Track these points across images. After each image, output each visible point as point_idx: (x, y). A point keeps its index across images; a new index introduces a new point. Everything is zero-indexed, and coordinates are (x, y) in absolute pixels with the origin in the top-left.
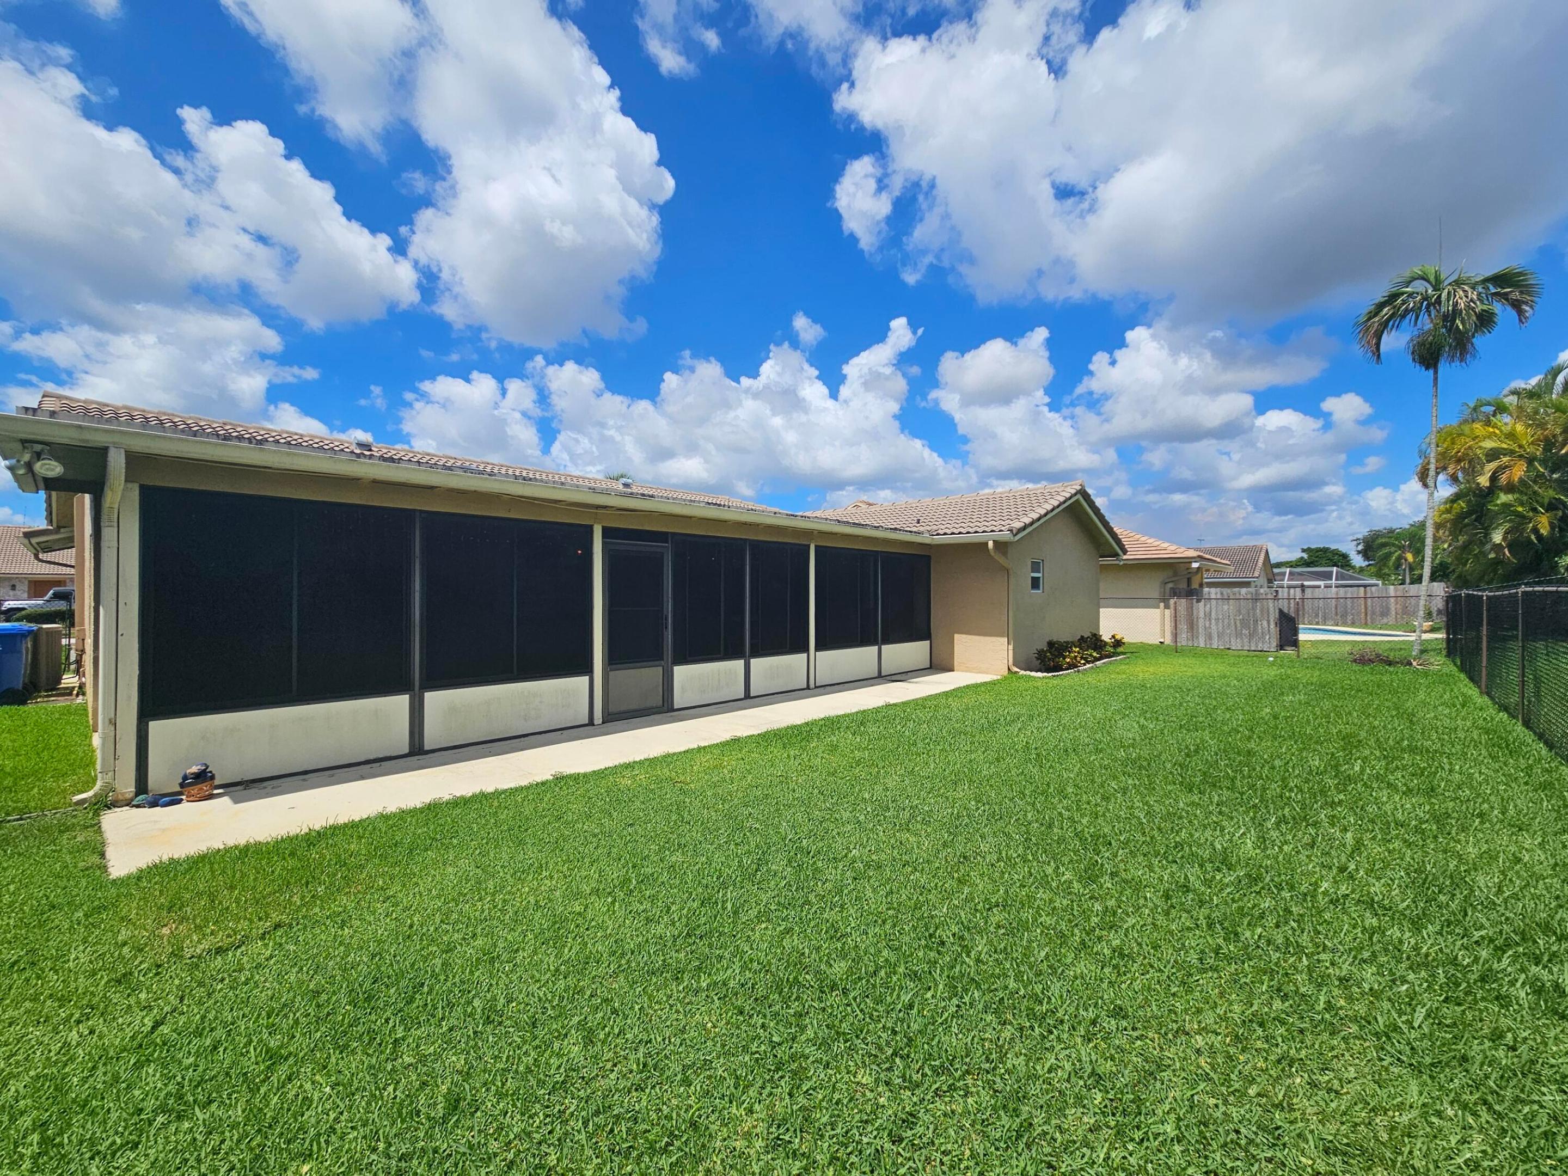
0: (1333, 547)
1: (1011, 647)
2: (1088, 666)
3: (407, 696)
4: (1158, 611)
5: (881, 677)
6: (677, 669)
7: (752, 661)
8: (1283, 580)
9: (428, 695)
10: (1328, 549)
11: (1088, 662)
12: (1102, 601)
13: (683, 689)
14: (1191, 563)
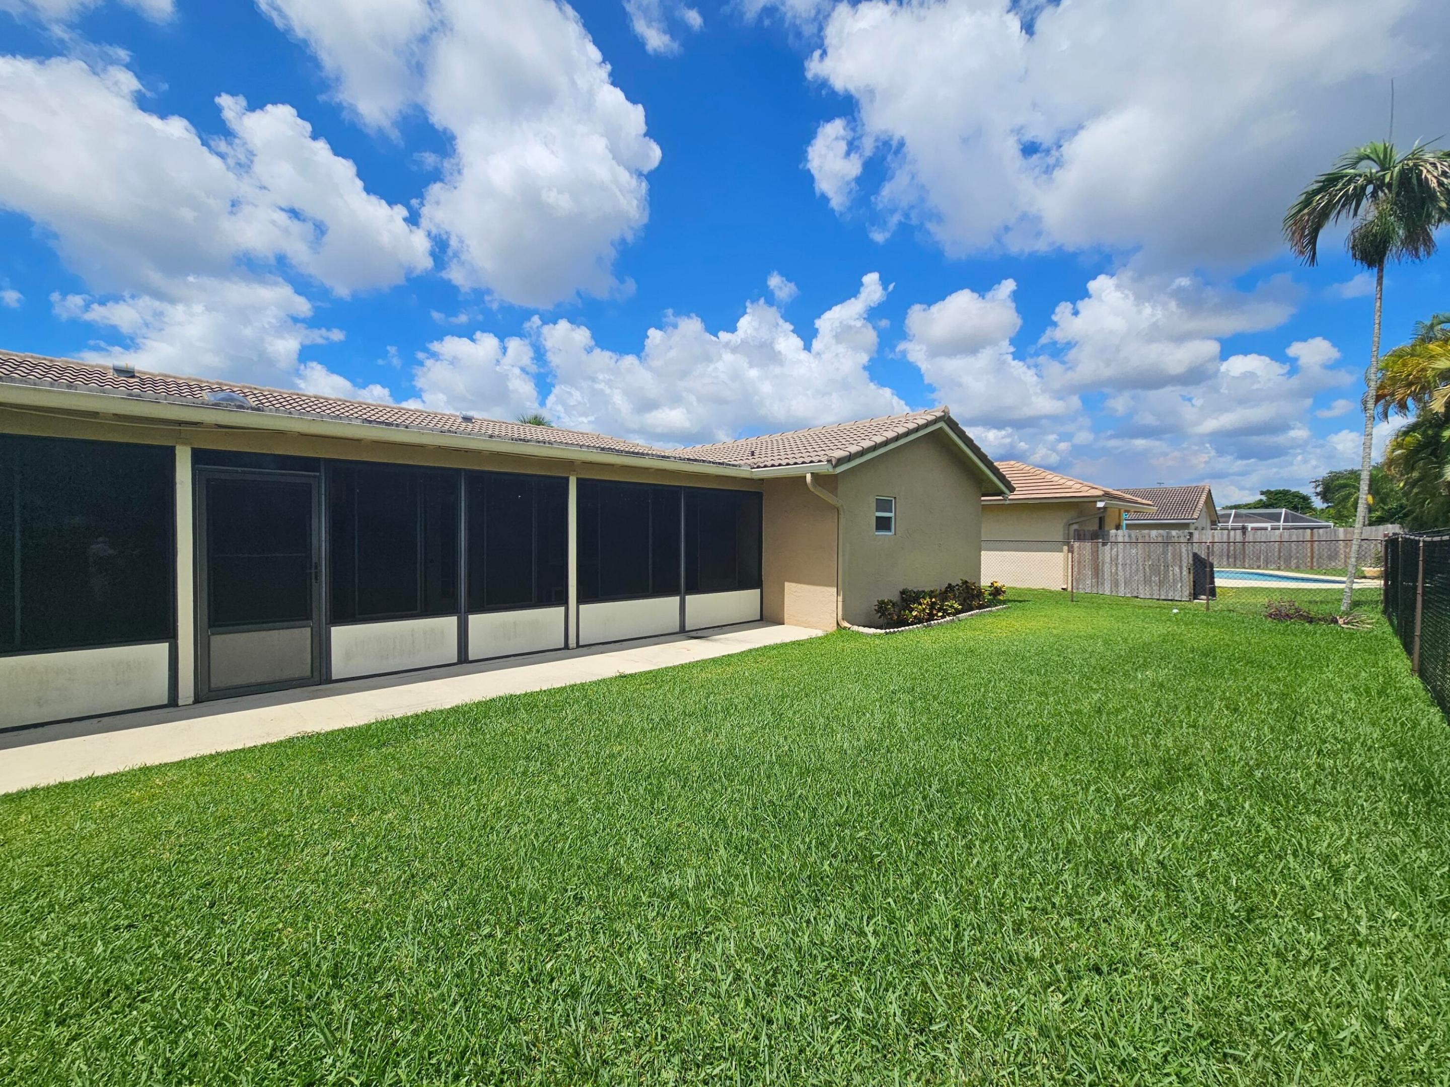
0: (1293, 490)
1: (840, 598)
2: (948, 618)
4: (1060, 555)
5: (684, 632)
6: (335, 631)
7: (472, 618)
8: (1228, 522)
10: (1288, 491)
11: (949, 615)
12: (983, 544)
13: (349, 655)
14: (1096, 502)
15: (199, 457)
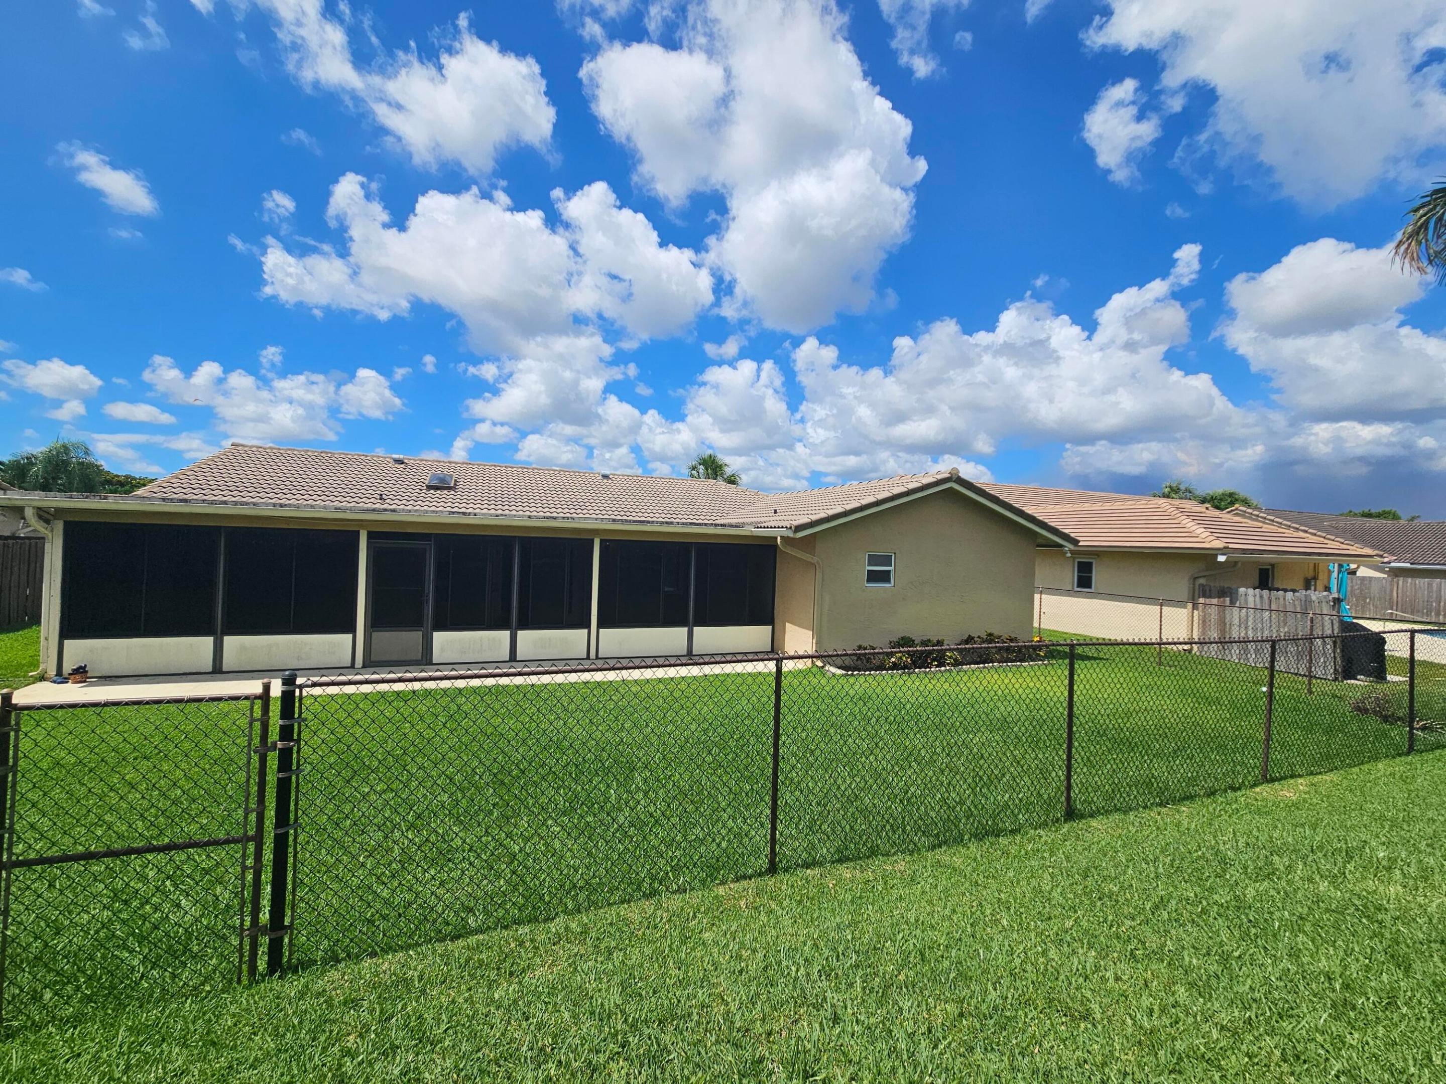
1: (814, 641)
3: (212, 638)
4: (1185, 611)
5: (690, 657)
6: (436, 635)
7: (520, 633)
9: (226, 638)
13: (442, 650)
14: (1217, 555)
15: (371, 535)
